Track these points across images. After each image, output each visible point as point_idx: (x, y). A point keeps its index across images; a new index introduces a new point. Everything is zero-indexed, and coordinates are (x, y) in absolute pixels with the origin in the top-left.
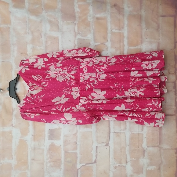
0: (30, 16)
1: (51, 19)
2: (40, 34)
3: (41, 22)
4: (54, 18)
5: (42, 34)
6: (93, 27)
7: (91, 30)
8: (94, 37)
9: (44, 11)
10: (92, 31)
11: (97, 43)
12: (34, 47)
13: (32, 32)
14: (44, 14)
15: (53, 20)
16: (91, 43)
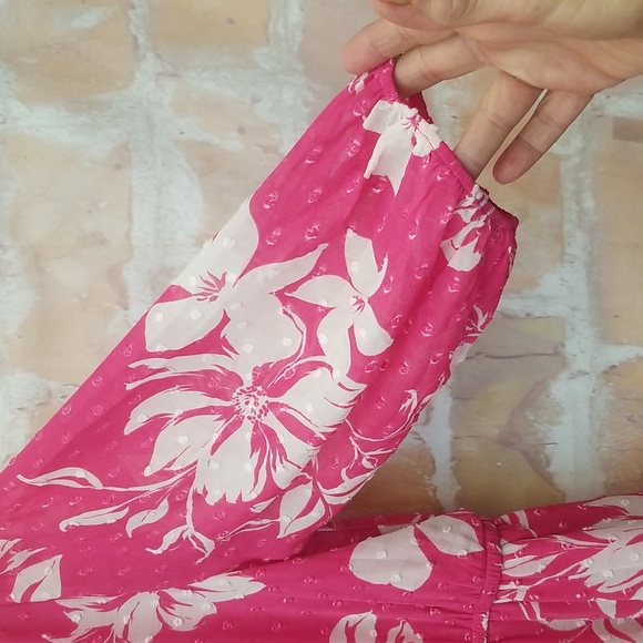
0: (18, 109)
1: (216, 140)
2: (114, 275)
3: (121, 159)
4: (241, 131)
5: (130, 275)
6: (589, 204)
7: (567, 228)
8: (597, 290)
9: (150, 64)
10: (578, 243)
11: (619, 343)
12: (50, 393)
13: (36, 259)
14: (148, 86)
15: (234, 144)
16: (571, 348)
